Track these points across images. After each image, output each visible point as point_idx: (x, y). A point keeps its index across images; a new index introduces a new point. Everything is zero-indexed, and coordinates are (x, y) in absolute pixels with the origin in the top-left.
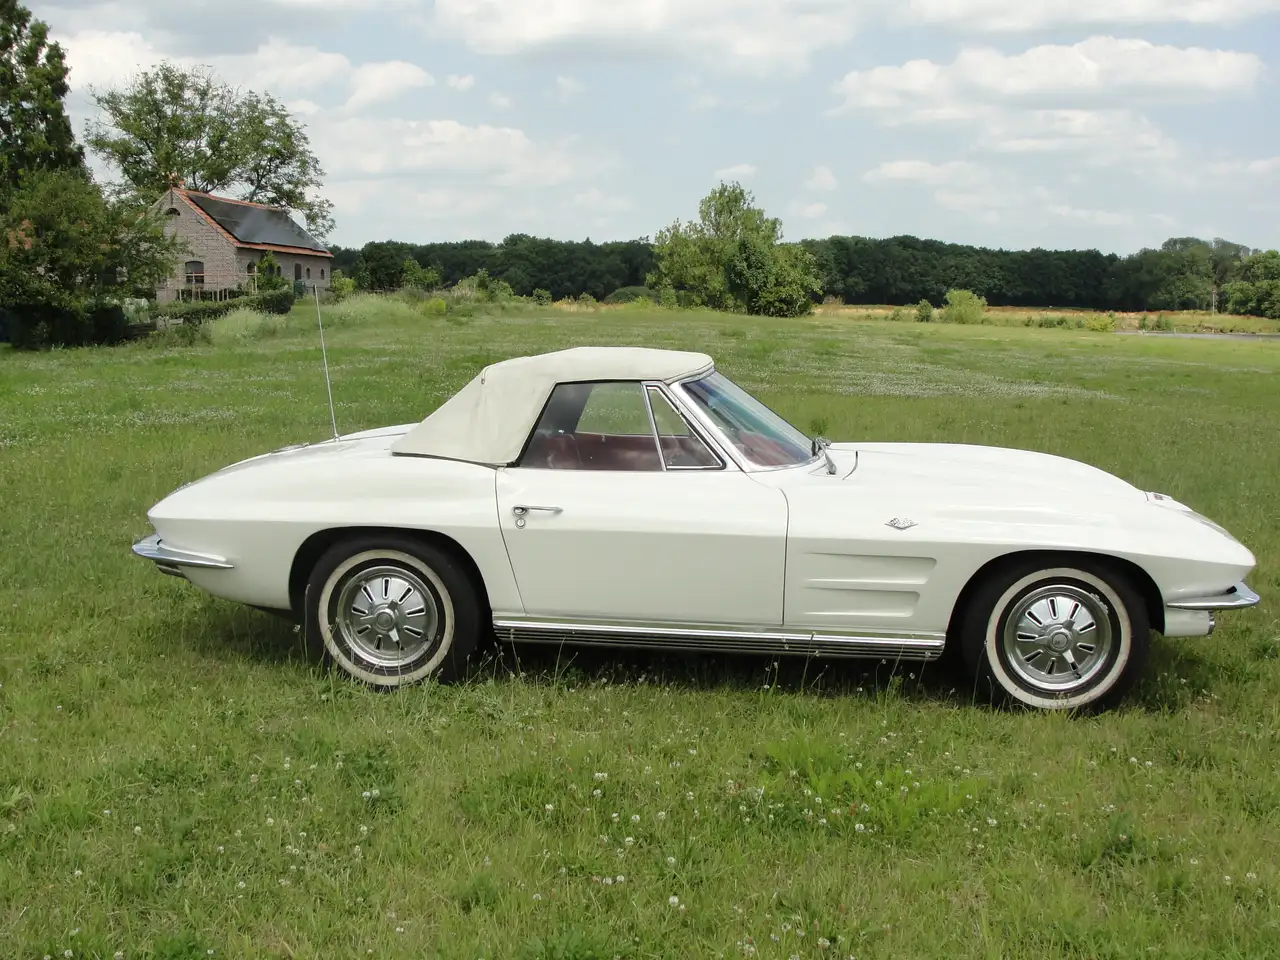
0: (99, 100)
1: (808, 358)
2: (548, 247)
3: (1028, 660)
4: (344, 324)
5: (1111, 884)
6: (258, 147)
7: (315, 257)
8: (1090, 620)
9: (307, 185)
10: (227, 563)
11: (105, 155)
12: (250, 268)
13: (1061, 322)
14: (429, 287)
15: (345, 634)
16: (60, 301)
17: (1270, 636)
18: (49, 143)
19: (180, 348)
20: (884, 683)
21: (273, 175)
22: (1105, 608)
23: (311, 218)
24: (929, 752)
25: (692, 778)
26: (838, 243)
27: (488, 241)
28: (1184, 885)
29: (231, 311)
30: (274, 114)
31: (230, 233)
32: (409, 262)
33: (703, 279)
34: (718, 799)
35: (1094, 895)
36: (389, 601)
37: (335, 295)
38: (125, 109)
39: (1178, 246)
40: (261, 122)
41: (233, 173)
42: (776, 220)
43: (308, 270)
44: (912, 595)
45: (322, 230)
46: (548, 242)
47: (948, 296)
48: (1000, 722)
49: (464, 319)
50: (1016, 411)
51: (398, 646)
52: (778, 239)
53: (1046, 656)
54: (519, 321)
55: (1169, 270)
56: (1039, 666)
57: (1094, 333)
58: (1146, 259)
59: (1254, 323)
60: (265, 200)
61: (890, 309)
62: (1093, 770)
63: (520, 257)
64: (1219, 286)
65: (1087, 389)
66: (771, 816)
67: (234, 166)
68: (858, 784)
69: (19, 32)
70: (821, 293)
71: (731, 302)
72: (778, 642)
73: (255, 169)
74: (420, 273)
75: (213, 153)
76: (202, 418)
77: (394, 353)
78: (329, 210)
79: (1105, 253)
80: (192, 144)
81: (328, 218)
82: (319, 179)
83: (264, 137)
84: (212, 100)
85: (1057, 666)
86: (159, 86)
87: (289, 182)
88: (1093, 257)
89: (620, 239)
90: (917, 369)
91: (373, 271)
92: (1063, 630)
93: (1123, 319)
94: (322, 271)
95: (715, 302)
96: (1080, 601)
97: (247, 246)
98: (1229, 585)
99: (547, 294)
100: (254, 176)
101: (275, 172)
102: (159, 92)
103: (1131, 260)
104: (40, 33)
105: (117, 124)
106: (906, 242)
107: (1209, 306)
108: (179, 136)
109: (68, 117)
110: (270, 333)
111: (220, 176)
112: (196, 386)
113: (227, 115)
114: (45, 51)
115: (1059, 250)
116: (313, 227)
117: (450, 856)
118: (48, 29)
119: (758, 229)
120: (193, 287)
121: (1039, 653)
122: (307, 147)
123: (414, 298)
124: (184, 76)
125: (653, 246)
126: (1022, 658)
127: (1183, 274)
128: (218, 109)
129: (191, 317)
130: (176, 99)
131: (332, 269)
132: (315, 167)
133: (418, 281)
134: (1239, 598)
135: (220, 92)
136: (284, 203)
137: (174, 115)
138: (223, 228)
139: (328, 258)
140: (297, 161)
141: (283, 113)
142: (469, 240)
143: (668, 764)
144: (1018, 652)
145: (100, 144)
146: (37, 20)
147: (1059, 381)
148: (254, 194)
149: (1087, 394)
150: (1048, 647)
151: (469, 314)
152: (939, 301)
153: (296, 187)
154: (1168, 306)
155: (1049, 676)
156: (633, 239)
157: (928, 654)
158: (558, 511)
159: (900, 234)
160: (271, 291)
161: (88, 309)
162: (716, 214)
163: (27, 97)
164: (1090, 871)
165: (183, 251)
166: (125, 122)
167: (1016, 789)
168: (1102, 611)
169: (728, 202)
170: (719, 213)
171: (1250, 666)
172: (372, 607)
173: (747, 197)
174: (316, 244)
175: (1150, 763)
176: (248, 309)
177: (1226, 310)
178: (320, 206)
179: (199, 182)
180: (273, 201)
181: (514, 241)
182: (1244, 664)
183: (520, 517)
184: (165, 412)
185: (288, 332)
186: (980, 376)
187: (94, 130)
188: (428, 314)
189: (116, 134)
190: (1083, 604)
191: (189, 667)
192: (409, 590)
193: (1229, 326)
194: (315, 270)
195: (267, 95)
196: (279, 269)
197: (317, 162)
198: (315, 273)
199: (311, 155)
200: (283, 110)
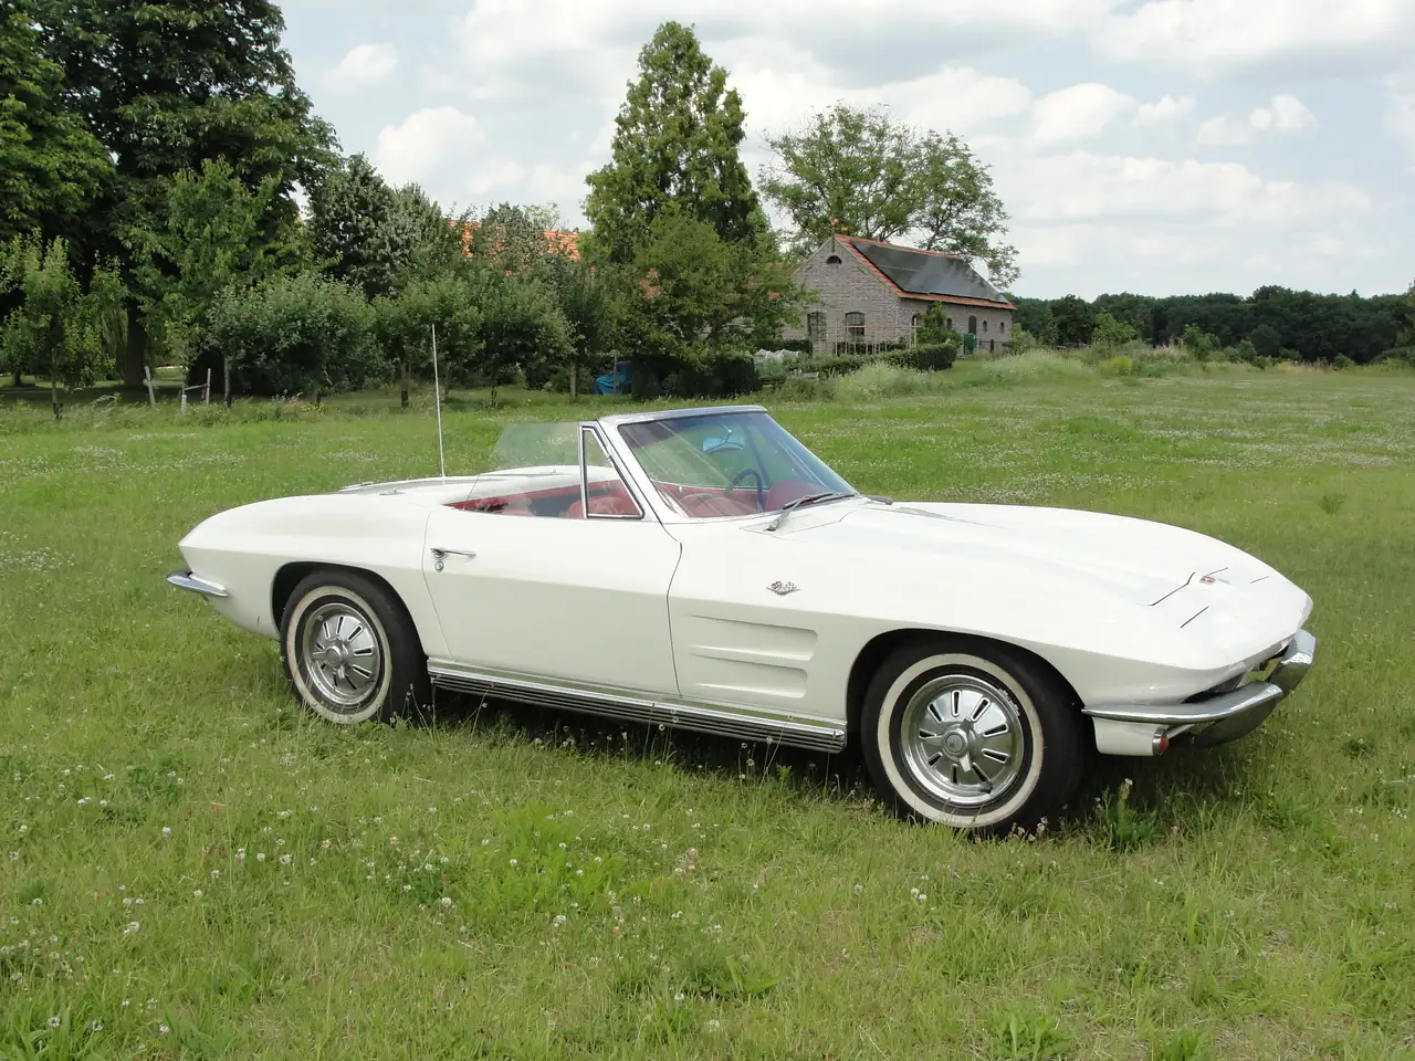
0: (773, 144)
2: (1305, 301)
3: (930, 762)
6: (938, 189)
7: (994, 307)
8: (1003, 722)
9: (992, 230)
11: (777, 201)
12: (915, 320)
16: (679, 351)
18: (722, 190)
21: (954, 220)
22: (1015, 708)
23: (995, 267)
27: (1236, 293)
29: (865, 365)
30: (956, 154)
31: (895, 284)
37: (1012, 349)
38: (798, 152)
40: (943, 163)
41: (911, 217)
43: (985, 323)
44: (796, 672)
45: (1005, 279)
46: (1306, 295)
56: (943, 770)
60: (944, 247)
63: (1271, 312)
67: (910, 211)
69: (700, 80)
73: (935, 214)
74: (1114, 326)
78: (1014, 257)
80: (867, 188)
81: (1012, 266)
82: (1004, 223)
83: (944, 180)
84: (889, 140)
86: (836, 128)
87: (973, 228)
92: (961, 731)
94: (1002, 324)
96: (988, 698)
97: (912, 297)
100: (934, 222)
101: (957, 217)
102: (835, 135)
104: (719, 80)
105: (790, 170)
108: (857, 180)
109: (742, 164)
111: (897, 221)
113: (905, 156)
114: (722, 98)
116: (996, 276)
118: (726, 76)
120: (852, 339)
121: (940, 756)
122: (990, 189)
123: (1099, 356)
124: (861, 117)
126: (923, 760)
128: (895, 150)
130: (853, 140)
131: (1013, 323)
132: (999, 211)
135: (897, 132)
136: (965, 251)
137: (850, 158)
138: (888, 277)
139: (1011, 310)
140: (980, 204)
141: (966, 152)
144: (919, 752)
145: (773, 189)
146: (716, 67)
148: (932, 240)
153: (979, 232)
155: (953, 785)
157: (828, 744)
158: (472, 556)
160: (933, 345)
161: (707, 361)
163: (703, 144)
166: (798, 167)
168: (1013, 712)
174: (997, 296)
178: (1003, 253)
180: (954, 248)
181: (1266, 294)
185: (947, 390)
187: (768, 176)
188: (1104, 372)
189: (789, 179)
194: (994, 321)
195: (949, 133)
196: (949, 320)
197: (1001, 204)
198: (993, 326)
199: (995, 197)
200: (966, 149)
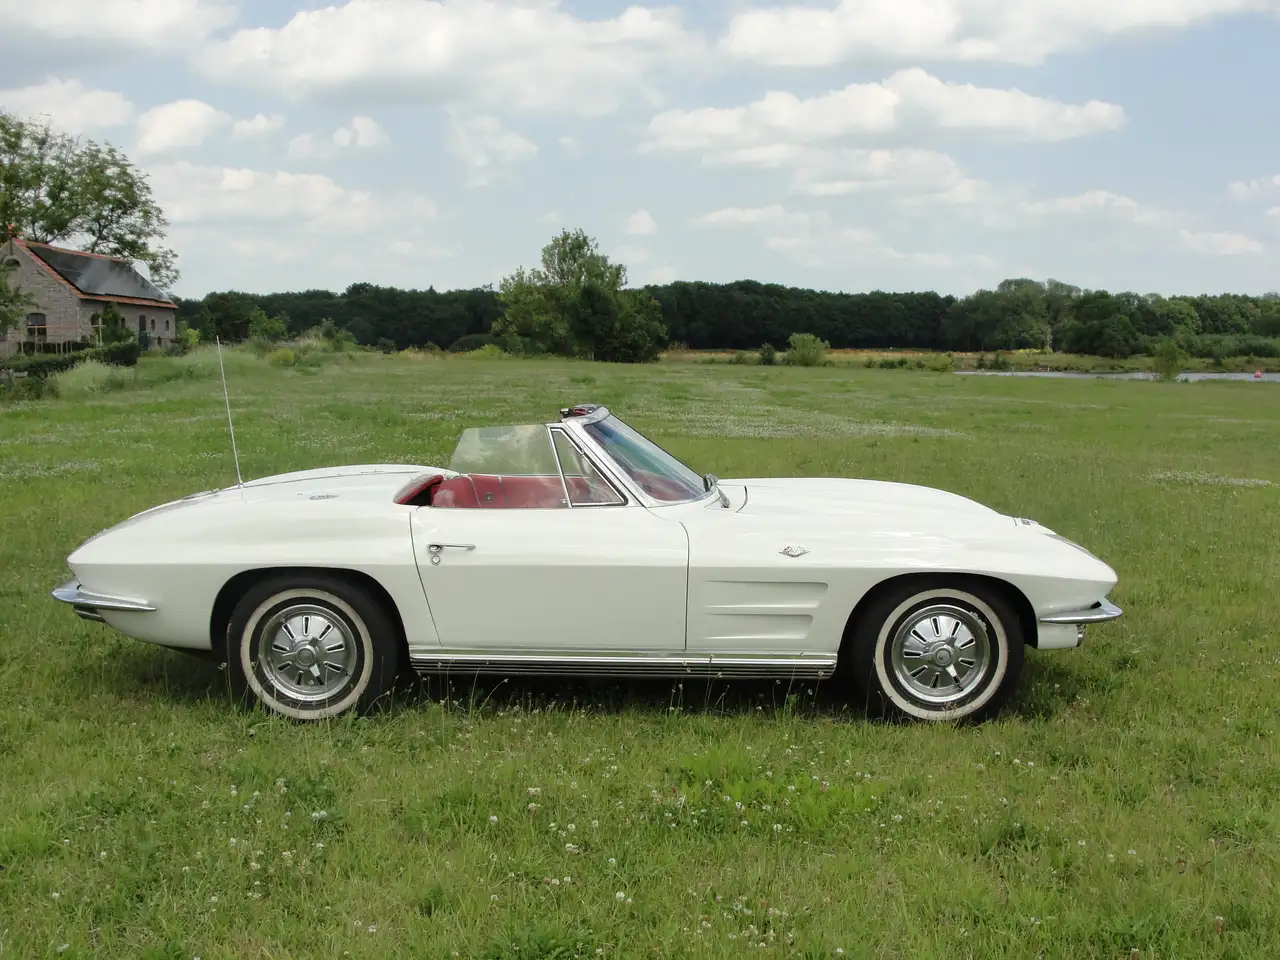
1: (660, 402)
2: (392, 295)
3: (914, 675)
4: (191, 375)
5: (1009, 867)
6: (99, 197)
7: (160, 307)
8: (970, 637)
9: (150, 235)
10: (148, 605)
12: (94, 320)
13: (902, 363)
14: (275, 337)
15: (266, 671)
17: (1129, 649)
19: (26, 401)
20: (781, 702)
21: (114, 226)
22: (983, 625)
23: (155, 269)
24: (831, 761)
25: (614, 792)
26: (680, 289)
27: (331, 290)
28: (1074, 864)
29: (77, 363)
30: (115, 163)
31: (72, 284)
32: (255, 313)
33: (548, 326)
34: (642, 809)
35: (994, 878)
36: (310, 638)
37: (181, 346)
39: (1013, 287)
40: (102, 172)
41: (74, 223)
42: (621, 266)
43: (153, 321)
44: (805, 618)
45: (166, 280)
46: (392, 291)
47: (791, 339)
48: (890, 733)
49: (313, 369)
50: (869, 450)
51: (319, 681)
52: (622, 285)
53: (931, 671)
54: (368, 370)
55: (1005, 310)
56: (924, 681)
57: (936, 373)
58: (982, 301)
59: (1087, 361)
60: (107, 250)
61: (733, 353)
62: (981, 772)
63: (363, 306)
64: (1052, 325)
65: (934, 427)
66: (695, 821)
67: (75, 215)
68: (770, 791)
70: (667, 338)
71: (576, 348)
72: (680, 666)
73: (97, 220)
74: (266, 323)
75: (53, 204)
76: (66, 471)
77: (248, 404)
78: (174, 260)
79: (942, 295)
80: (31, 194)
81: (172, 268)
82: (163, 229)
83: (105, 186)
84: (51, 148)
85: (939, 680)
87: (132, 233)
88: (930, 299)
89: (463, 287)
90: (768, 411)
91: (219, 322)
92: (946, 646)
93: (962, 359)
94: (167, 322)
95: (559, 349)
96: (960, 620)
97: (90, 298)
98: (1092, 601)
99: (392, 343)
100: (96, 226)
101: (117, 222)
103: (968, 301)
106: (748, 287)
107: (1043, 345)
110: (117, 386)
111: (59, 226)
112: (53, 439)
113: (68, 165)
115: (897, 292)
116: (157, 278)
117: (402, 869)
119: (601, 275)
120: (36, 339)
121: (924, 668)
122: (149, 197)
123: (262, 349)
124: (21, 125)
125: (497, 293)
126: (908, 674)
127: (1019, 314)
128: (57, 158)
129: (36, 370)
130: (14, 148)
131: (177, 321)
132: (158, 217)
133: (265, 332)
134: (1103, 612)
135: (59, 141)
136: (126, 254)
137: (12, 164)
138: (66, 279)
139: (174, 309)
140: (140, 211)
141: (125, 162)
142: (311, 289)
143: (589, 782)
144: (905, 668)
147: (906, 420)
148: (95, 244)
149: (934, 432)
150: (931, 662)
151: (317, 363)
152: (782, 344)
153: (139, 236)
154: (1007, 346)
155: (933, 690)
156: (475, 287)
157: (821, 673)
158: (471, 548)
159: (742, 278)
160: (116, 344)
162: (559, 261)
164: (989, 858)
165: (29, 303)
167: (913, 791)
168: (980, 627)
169: (571, 249)
170: (562, 259)
171: (1113, 677)
172: (292, 643)
173: (591, 243)
174: (160, 296)
175: (1032, 764)
176: (94, 361)
177: (1059, 349)
178: (163, 256)
179: (39, 233)
180: (116, 251)
181: (357, 290)
182: (1108, 674)
183: (435, 554)
184: (28, 465)
185: (137, 384)
186: (829, 417)
188: (276, 363)
190: (964, 623)
191: (109, 709)
192: (329, 627)
193: (1063, 365)
194: (160, 319)
195: (107, 144)
196: (123, 319)
197: (160, 212)
198: (160, 325)
199: (154, 205)
200: (124, 160)
